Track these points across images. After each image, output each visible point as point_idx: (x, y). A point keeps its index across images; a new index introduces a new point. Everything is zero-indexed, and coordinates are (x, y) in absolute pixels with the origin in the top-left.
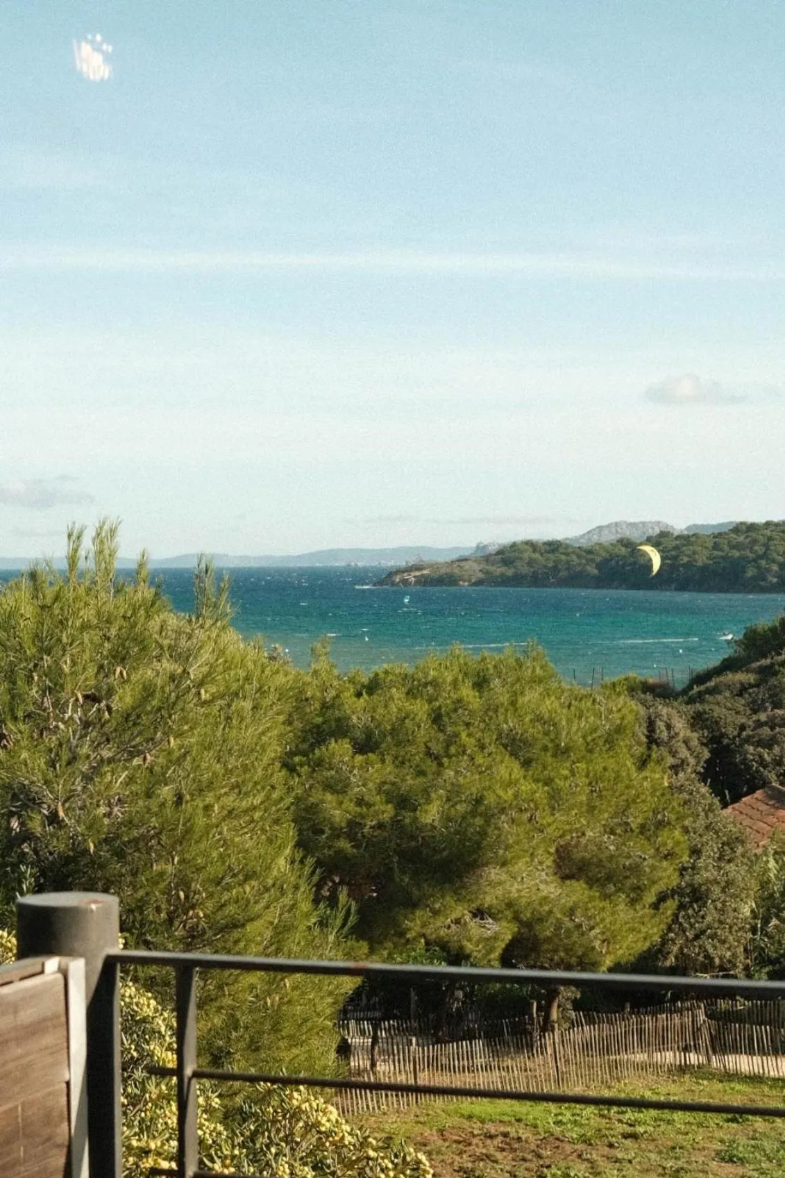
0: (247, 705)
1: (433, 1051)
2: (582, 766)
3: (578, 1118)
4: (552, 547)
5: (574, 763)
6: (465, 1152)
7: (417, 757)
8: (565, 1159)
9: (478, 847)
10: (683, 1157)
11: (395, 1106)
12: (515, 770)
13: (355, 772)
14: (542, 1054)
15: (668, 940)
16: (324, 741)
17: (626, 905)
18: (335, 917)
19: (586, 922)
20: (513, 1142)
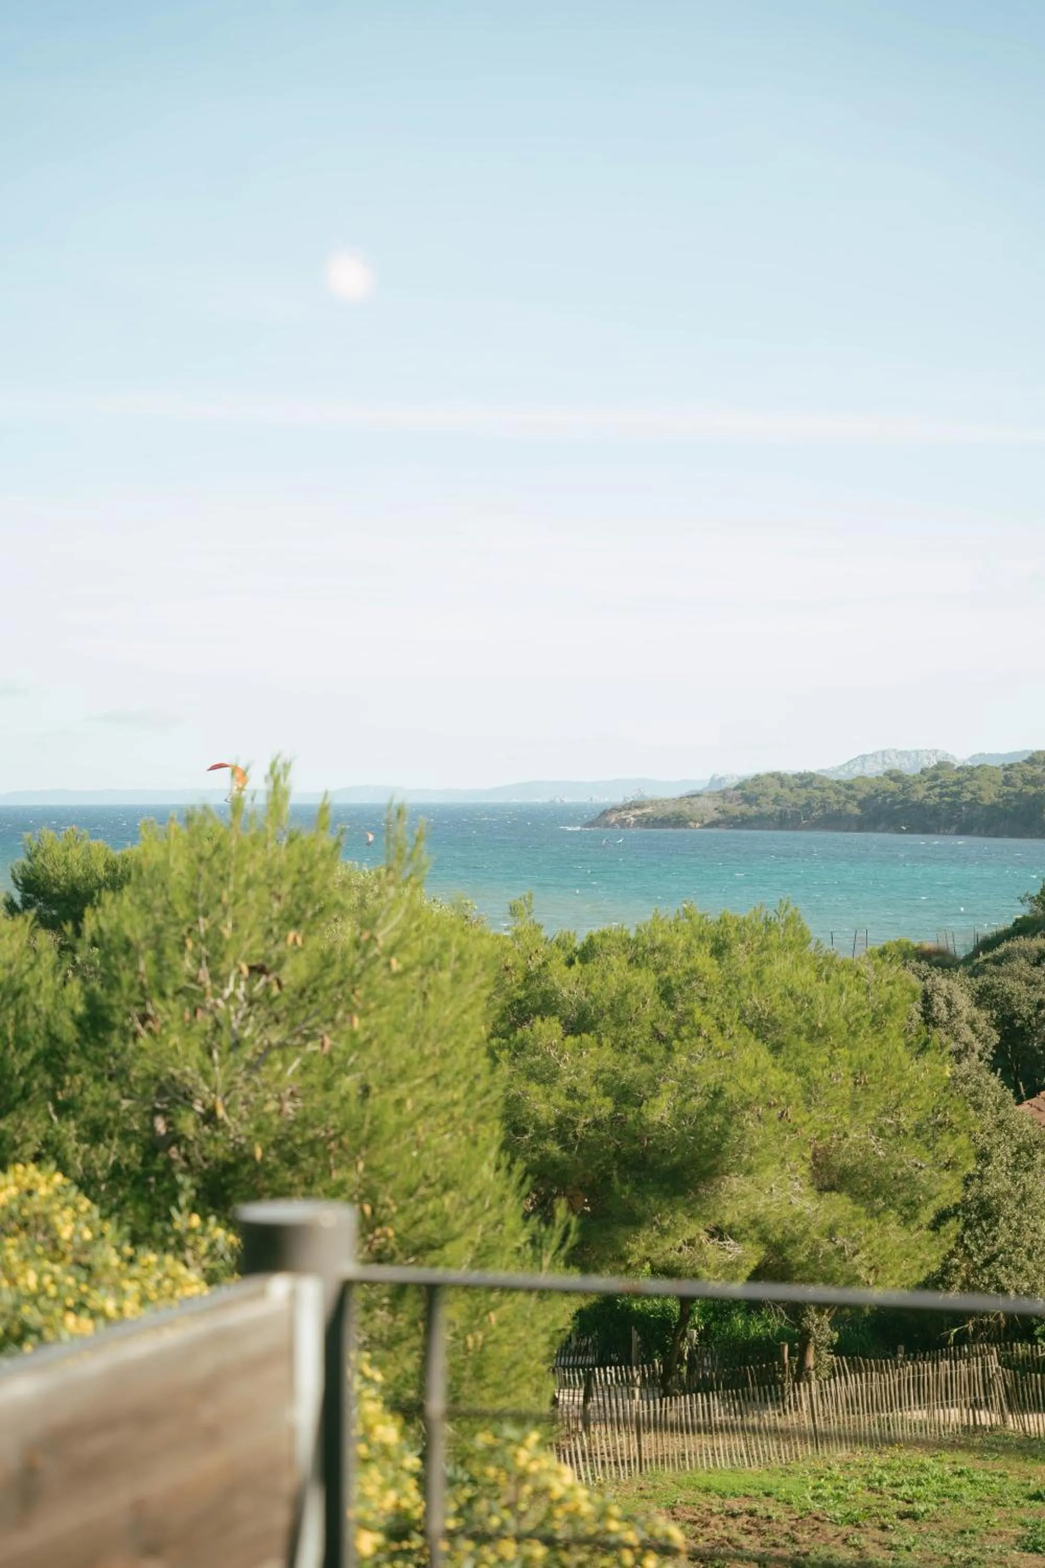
0: (446, 976)
1: (661, 1406)
2: (844, 1051)
3: (841, 1492)
4: (805, 781)
5: (833, 1047)
6: (702, 1535)
7: (641, 1040)
8: (827, 1544)
9: (717, 1150)
10: (975, 1544)
11: (614, 1476)
12: (762, 1056)
13: (566, 1057)
14: (796, 1410)
15: (951, 1267)
16: (527, 1020)
17: (898, 1224)
18: (551, 1236)
19: (850, 1245)
20: (761, 1522)
